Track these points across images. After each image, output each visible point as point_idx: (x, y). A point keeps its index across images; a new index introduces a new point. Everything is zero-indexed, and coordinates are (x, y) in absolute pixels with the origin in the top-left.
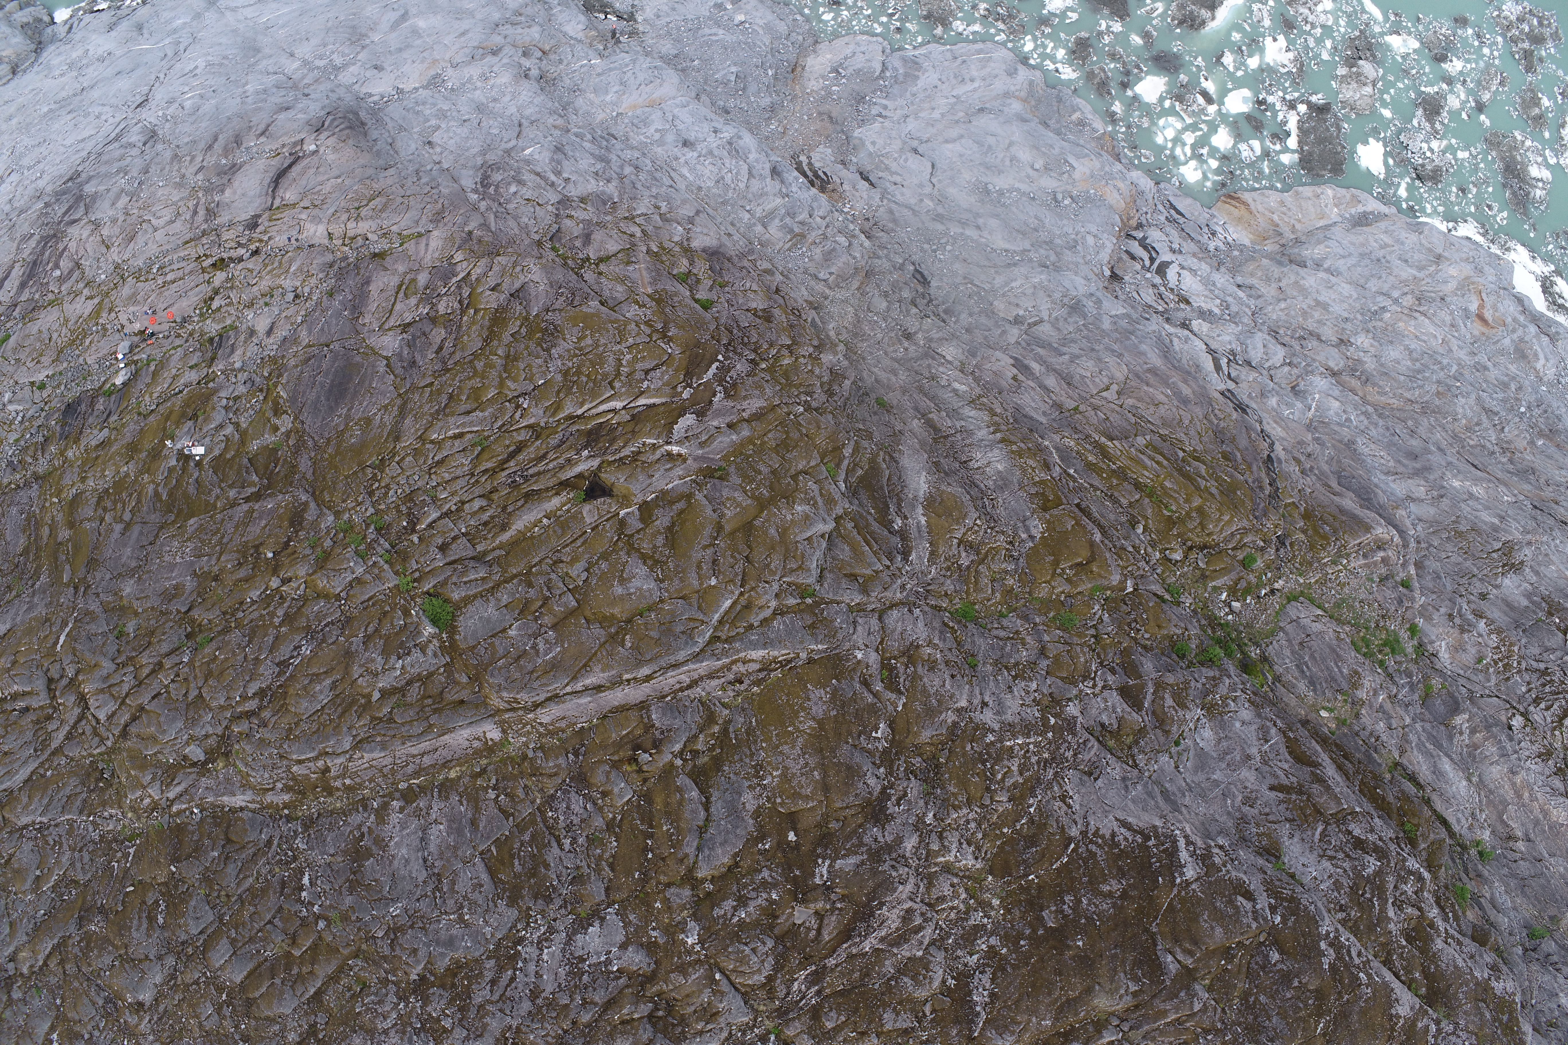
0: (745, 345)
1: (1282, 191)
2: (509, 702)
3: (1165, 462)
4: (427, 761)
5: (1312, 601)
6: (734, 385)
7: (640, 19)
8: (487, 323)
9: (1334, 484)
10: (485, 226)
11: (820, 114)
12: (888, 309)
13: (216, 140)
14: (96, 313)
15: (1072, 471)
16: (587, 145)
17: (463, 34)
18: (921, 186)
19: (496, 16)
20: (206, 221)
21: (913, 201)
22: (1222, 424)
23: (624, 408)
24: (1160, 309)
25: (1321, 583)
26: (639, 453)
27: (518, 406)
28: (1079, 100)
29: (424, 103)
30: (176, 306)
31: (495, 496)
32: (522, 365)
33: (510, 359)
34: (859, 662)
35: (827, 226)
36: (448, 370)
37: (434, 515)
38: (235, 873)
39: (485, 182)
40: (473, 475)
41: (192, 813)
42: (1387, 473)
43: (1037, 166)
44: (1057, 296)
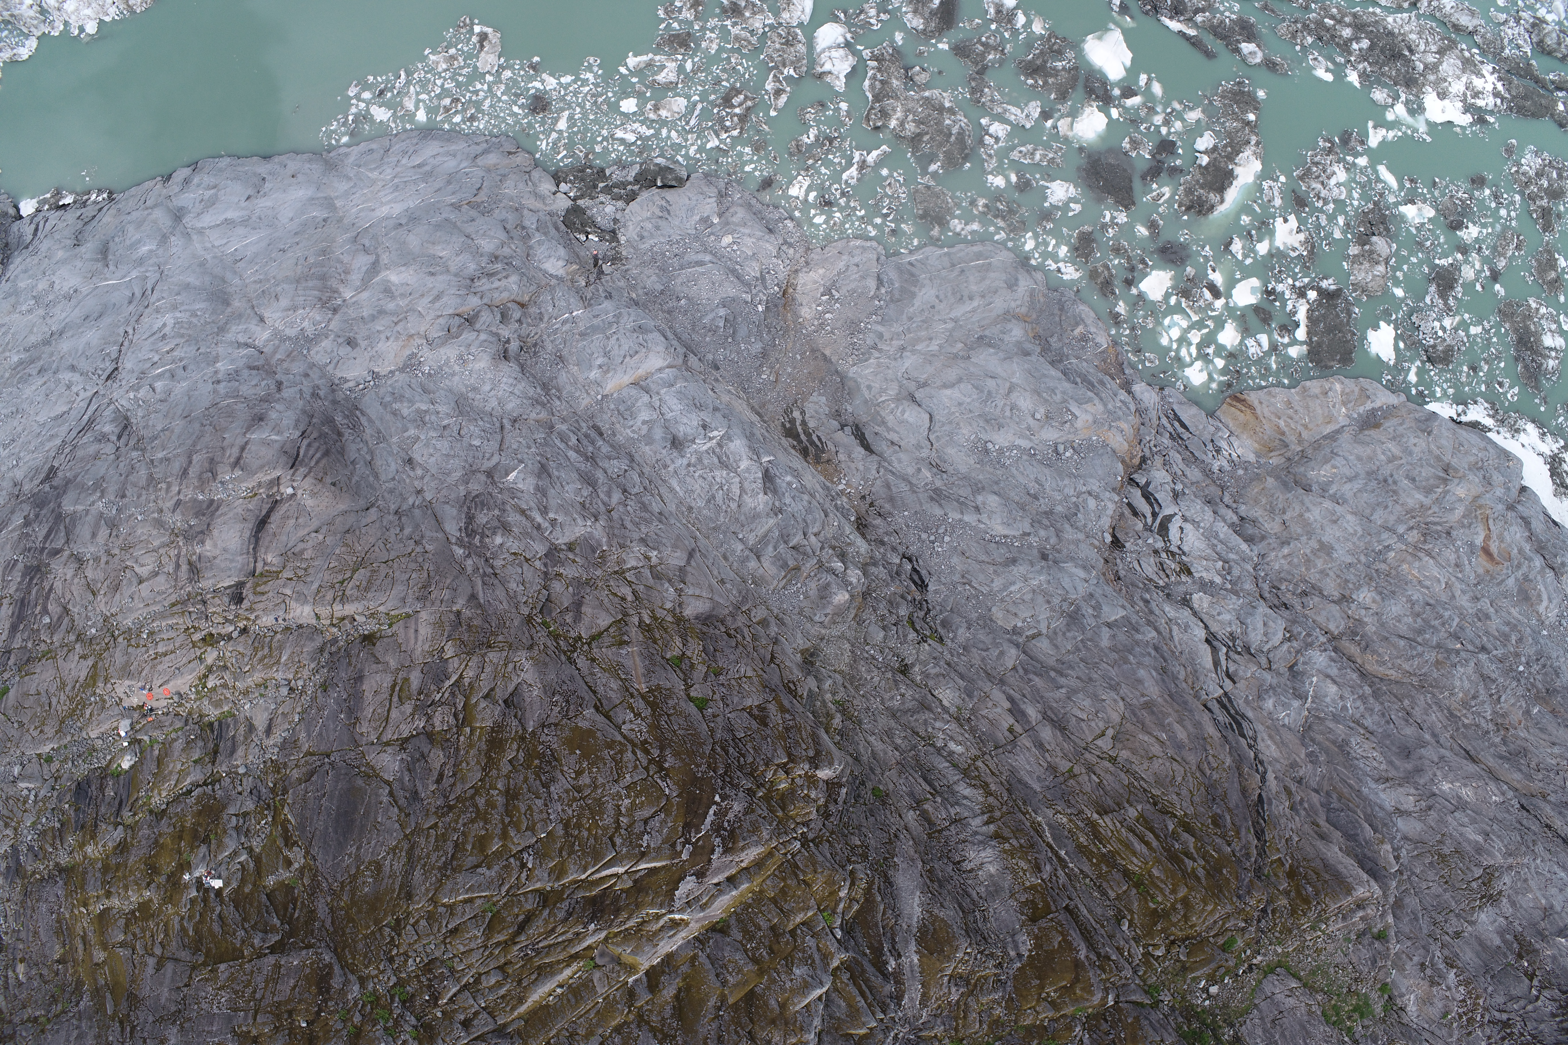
0: (741, 768)
1: (1289, 387)
3: (1155, 843)
5: (1288, 969)
6: (732, 833)
7: (623, 240)
8: (484, 747)
9: (1322, 822)
10: (473, 597)
11: (813, 351)
12: (885, 638)
13: (190, 462)
14: (92, 678)
15: (1063, 853)
16: (572, 454)
17: (438, 297)
18: (919, 447)
19: (472, 267)
20: (190, 580)
21: (910, 471)
22: (1215, 776)
23: (626, 873)
24: (1161, 583)
25: (1299, 950)
26: (643, 924)
27: (523, 865)
28: (1082, 307)
29: (401, 398)
30: (172, 683)
31: (510, 970)
32: (523, 808)
33: (511, 797)
35: (822, 548)
36: (450, 808)
37: (454, 990)
39: (470, 529)
40: (486, 947)
42: (1377, 781)
43: (1038, 416)
44: (1056, 601)
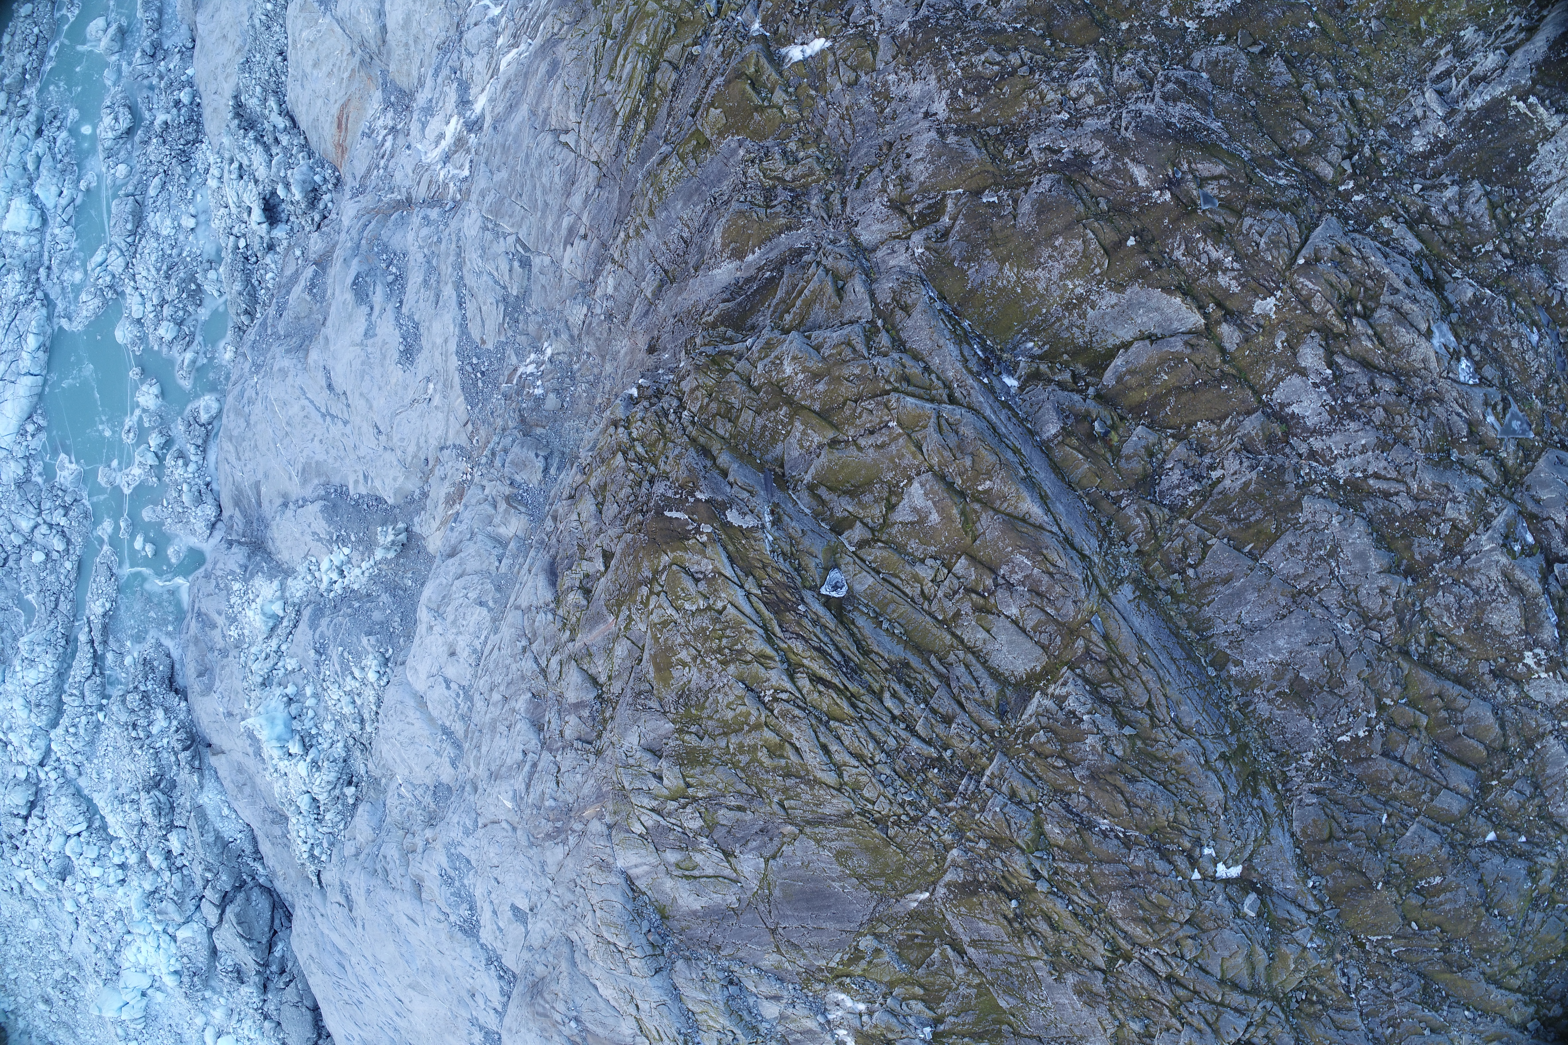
0: (636, 497)
2: (1090, 587)
4: (1178, 653)
8: (697, 770)
23: (742, 587)
26: (783, 554)
27: (775, 699)
31: (876, 687)
32: (730, 715)
33: (728, 729)
34: (927, 248)
37: (916, 743)
38: (1362, 817)
39: (553, 836)
40: (861, 718)
41: (1314, 887)
